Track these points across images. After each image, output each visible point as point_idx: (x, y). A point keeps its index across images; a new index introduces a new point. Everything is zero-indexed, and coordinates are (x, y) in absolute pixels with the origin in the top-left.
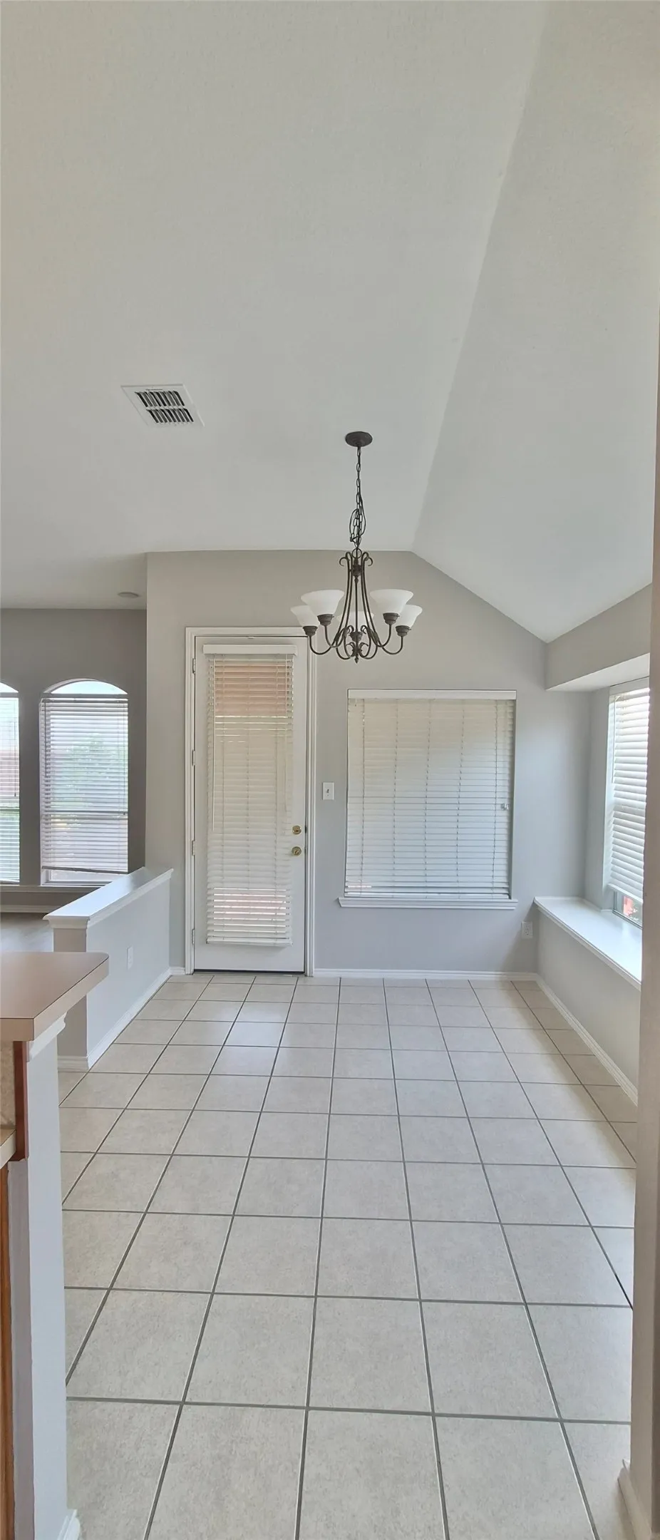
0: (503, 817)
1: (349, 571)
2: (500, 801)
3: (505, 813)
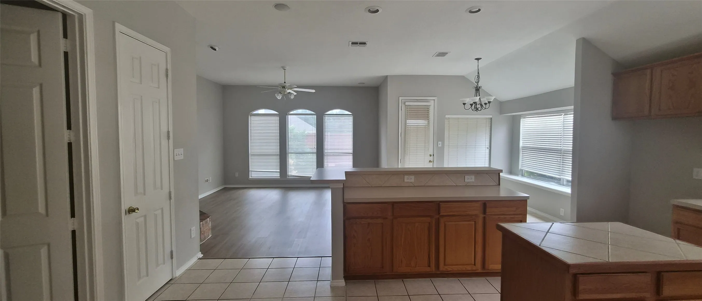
0: (488, 151)
1: (475, 90)
2: (487, 146)
3: (488, 150)
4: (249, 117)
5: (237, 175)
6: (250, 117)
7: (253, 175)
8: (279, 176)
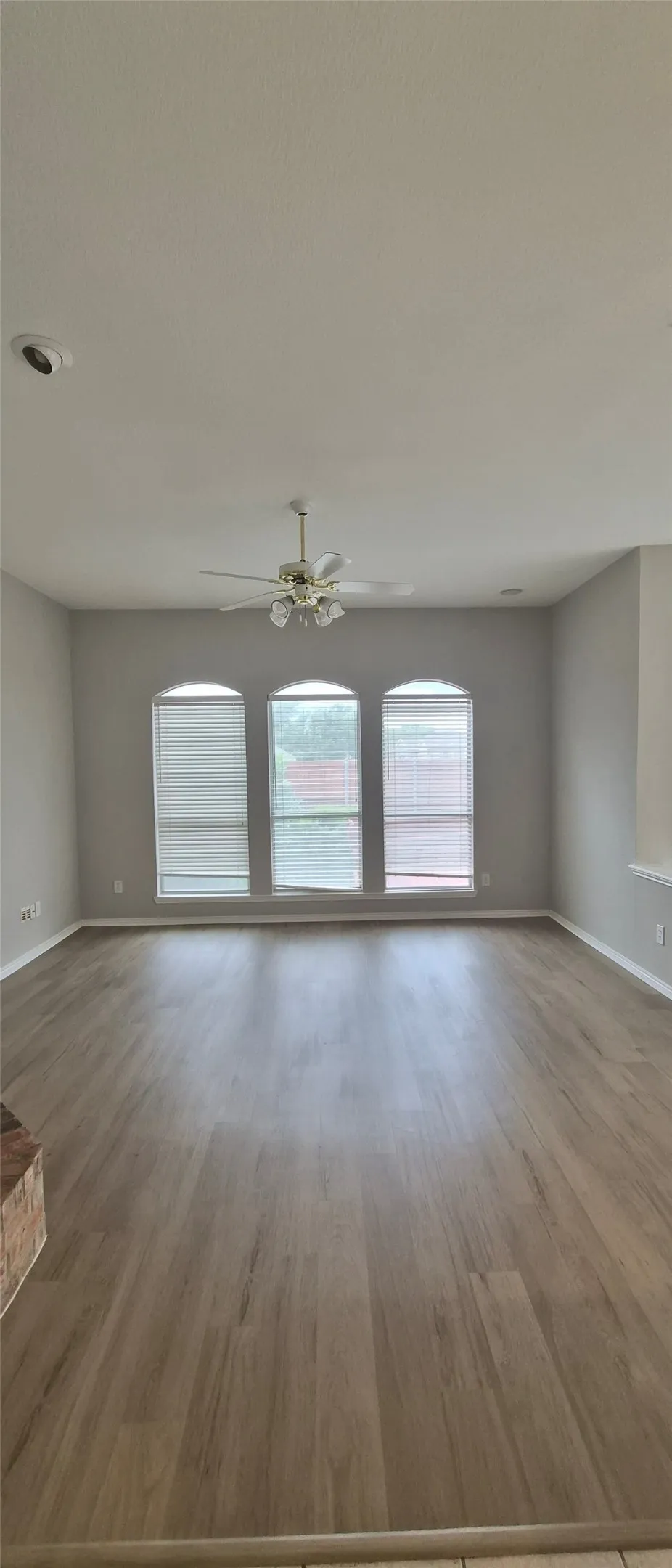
4: (153, 708)
5: (119, 887)
6: (157, 708)
7: (170, 889)
8: (247, 889)
